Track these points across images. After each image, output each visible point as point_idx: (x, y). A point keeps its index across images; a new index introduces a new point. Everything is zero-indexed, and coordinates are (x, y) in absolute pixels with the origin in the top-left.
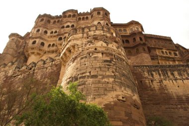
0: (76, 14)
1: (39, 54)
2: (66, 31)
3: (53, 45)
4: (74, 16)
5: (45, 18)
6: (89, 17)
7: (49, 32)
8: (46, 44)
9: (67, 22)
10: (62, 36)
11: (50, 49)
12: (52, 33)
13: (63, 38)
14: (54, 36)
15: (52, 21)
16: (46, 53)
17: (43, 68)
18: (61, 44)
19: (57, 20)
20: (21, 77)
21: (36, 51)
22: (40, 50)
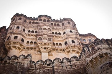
0: (50, 20)
1: (19, 49)
2: (44, 33)
3: (32, 42)
4: (48, 21)
5: (22, 18)
7: (27, 30)
8: (25, 41)
9: (44, 25)
10: (41, 37)
11: (29, 46)
12: (29, 31)
13: (42, 38)
14: (32, 35)
15: (28, 21)
16: (25, 48)
17: (63, 66)
18: (41, 44)
19: (32, 21)
20: (41, 71)
21: (18, 46)
22: (21, 45)
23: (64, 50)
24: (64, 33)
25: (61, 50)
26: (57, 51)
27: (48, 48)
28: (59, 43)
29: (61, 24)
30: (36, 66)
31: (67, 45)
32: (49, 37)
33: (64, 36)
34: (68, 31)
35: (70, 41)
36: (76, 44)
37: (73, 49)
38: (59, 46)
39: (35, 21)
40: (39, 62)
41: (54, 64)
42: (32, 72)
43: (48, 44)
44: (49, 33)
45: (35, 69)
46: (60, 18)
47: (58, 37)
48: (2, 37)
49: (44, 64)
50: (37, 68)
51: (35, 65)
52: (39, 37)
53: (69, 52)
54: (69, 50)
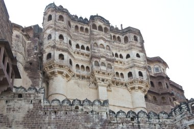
0: (109, 28)
1: (67, 76)
2: (102, 54)
3: (83, 66)
6: (122, 38)
7: (74, 44)
8: (74, 63)
10: (98, 60)
11: (79, 72)
12: (77, 46)
13: (100, 63)
14: (82, 54)
15: (73, 24)
16: (74, 76)
17: (150, 124)
18: (99, 72)
19: (80, 26)
20: (124, 127)
21: (65, 72)
22: (70, 71)
23: (126, 85)
24: (128, 56)
25: (122, 84)
26: (117, 85)
27: (107, 80)
28: (120, 73)
29: (123, 37)
30: (118, 119)
31: (131, 78)
32: (109, 62)
33: (127, 62)
34: (133, 53)
35: (136, 72)
36: (145, 78)
37: (139, 86)
38: (120, 78)
39: (85, 27)
40: (120, 114)
41: (139, 119)
42: (113, 127)
43: (108, 74)
44: (109, 54)
45: (117, 123)
46: (122, 25)
47: (119, 62)
48: (36, 51)
49: (127, 117)
50: (119, 122)
51: (116, 117)
52: (95, 60)
53: (133, 88)
54: (134, 86)
